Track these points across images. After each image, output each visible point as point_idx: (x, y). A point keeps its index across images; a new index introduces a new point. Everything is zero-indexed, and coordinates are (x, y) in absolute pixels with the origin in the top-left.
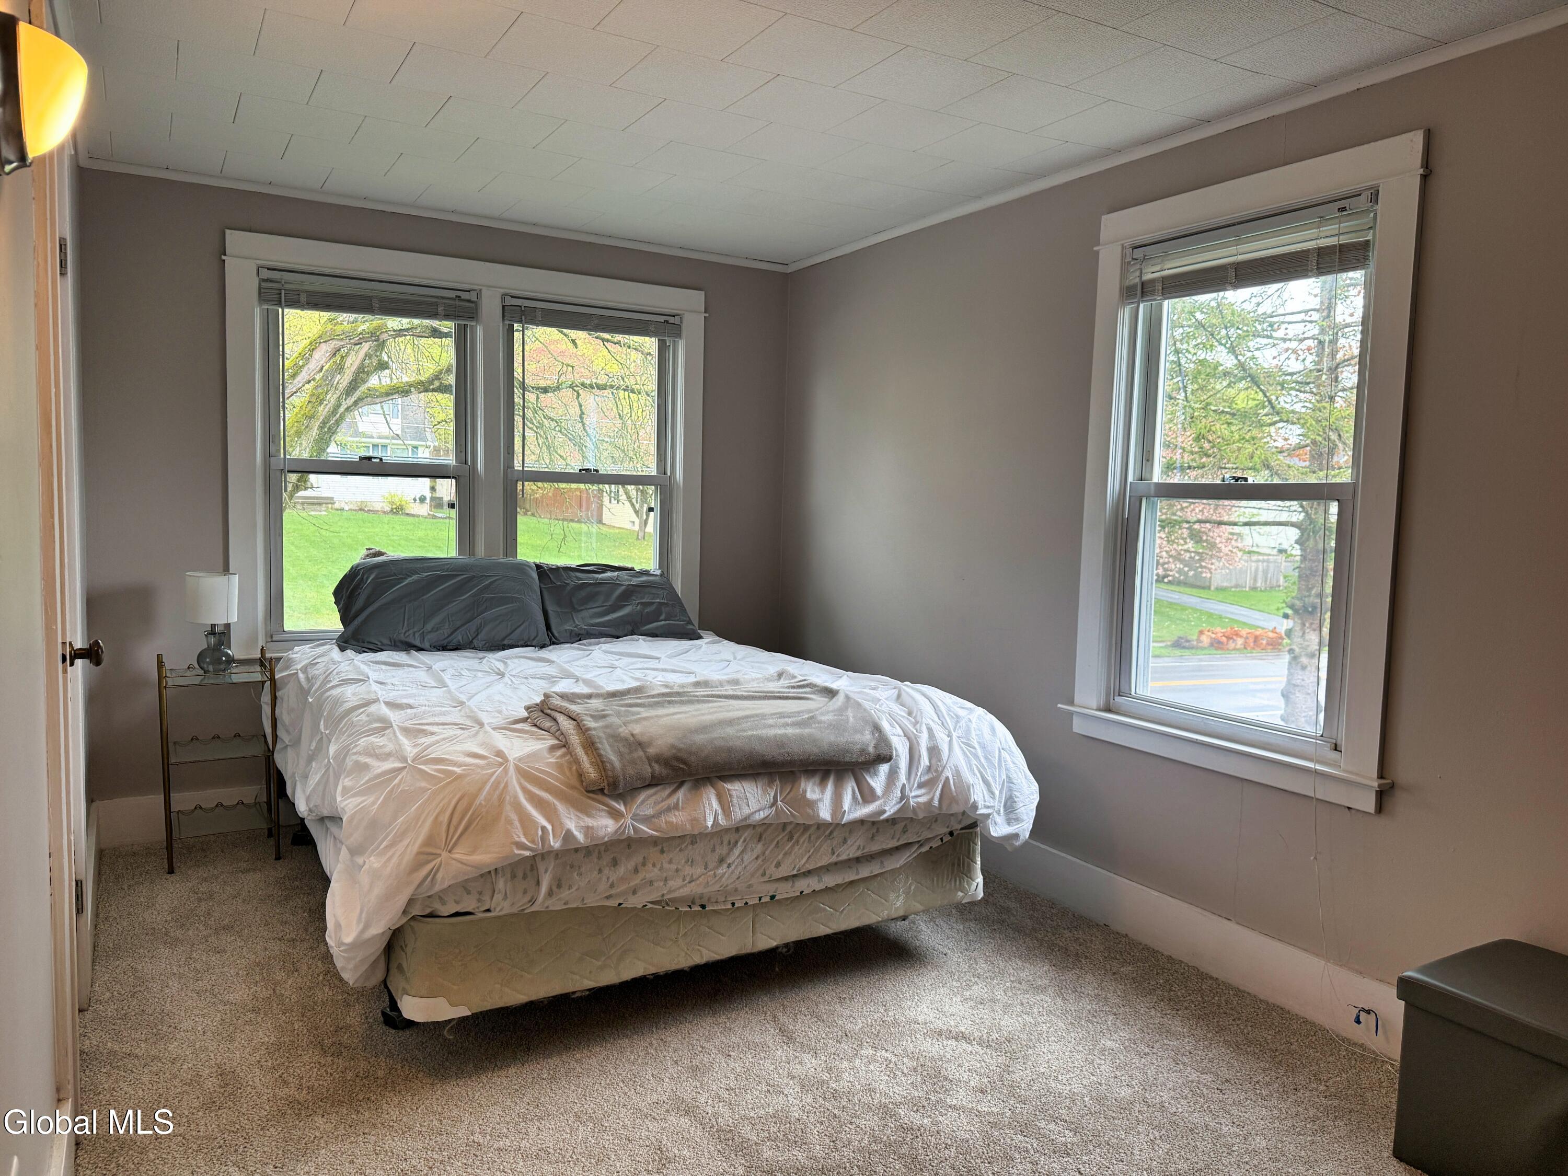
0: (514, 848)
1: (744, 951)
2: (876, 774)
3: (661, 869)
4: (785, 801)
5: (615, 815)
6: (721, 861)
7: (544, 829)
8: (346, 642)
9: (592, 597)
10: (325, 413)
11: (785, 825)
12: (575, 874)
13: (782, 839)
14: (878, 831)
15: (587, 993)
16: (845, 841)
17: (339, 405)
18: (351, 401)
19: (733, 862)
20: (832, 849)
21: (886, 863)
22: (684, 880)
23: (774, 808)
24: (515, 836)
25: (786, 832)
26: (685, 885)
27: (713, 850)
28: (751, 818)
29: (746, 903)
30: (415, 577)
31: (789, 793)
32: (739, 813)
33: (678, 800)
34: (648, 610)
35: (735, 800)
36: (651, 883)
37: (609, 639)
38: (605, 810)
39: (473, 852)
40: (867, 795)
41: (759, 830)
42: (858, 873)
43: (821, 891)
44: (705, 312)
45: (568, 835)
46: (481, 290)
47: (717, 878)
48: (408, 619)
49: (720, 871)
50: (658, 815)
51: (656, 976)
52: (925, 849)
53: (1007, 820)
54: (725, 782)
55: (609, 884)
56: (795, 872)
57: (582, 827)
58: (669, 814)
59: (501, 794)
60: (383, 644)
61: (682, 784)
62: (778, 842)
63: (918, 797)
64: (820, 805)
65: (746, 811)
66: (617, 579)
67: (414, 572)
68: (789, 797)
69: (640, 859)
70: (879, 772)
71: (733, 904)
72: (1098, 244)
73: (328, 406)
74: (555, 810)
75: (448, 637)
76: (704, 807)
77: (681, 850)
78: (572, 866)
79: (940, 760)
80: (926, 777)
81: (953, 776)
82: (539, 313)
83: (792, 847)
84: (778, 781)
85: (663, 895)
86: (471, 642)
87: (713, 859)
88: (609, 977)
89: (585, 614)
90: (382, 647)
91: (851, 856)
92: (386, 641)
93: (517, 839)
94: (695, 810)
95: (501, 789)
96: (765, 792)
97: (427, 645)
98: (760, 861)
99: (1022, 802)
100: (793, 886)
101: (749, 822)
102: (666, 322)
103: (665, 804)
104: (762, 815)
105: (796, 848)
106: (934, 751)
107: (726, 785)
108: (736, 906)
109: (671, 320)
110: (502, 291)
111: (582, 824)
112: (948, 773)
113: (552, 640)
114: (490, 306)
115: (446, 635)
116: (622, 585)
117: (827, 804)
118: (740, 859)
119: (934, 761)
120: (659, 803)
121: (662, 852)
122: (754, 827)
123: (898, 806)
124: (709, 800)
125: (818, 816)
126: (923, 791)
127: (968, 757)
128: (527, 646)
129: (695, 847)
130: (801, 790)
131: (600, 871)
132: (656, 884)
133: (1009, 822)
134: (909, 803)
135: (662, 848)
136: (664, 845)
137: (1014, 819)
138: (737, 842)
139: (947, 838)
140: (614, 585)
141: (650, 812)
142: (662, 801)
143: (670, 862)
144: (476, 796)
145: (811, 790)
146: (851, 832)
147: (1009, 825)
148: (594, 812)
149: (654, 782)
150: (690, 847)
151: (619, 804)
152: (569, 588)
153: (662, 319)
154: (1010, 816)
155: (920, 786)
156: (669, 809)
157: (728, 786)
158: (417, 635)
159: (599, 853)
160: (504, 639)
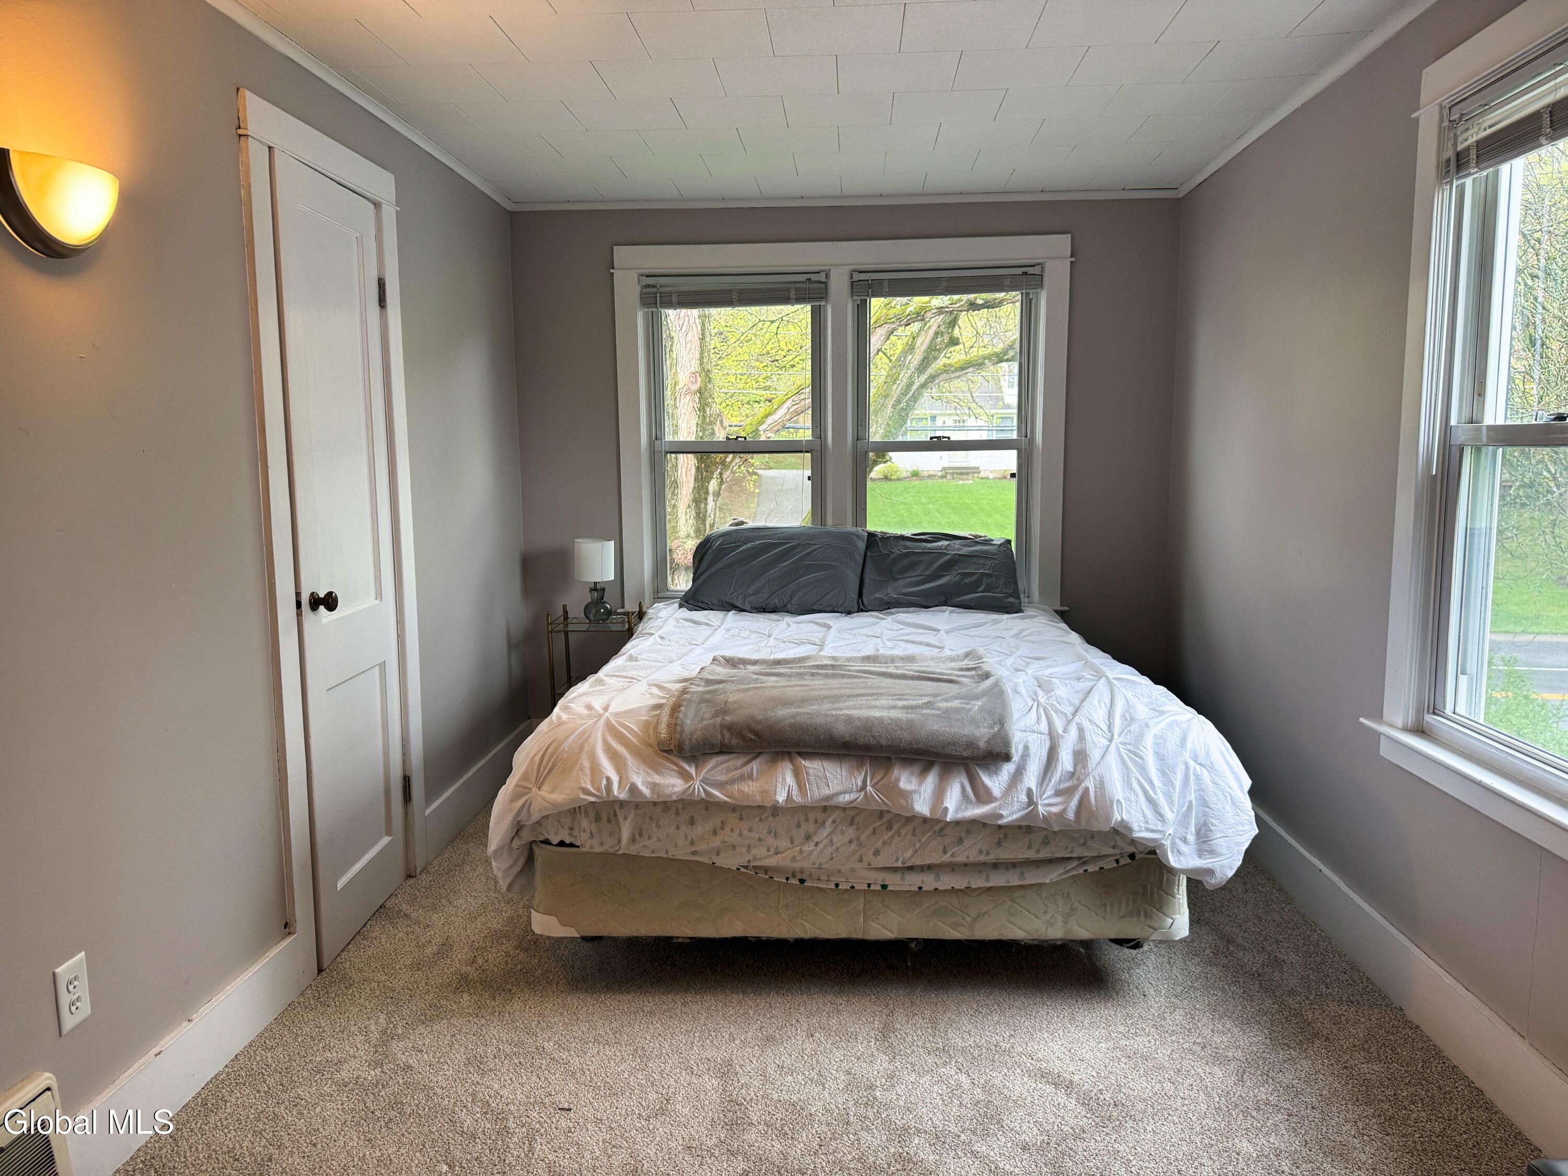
0: (580, 792)
1: (854, 936)
2: (996, 772)
3: (741, 835)
4: (877, 787)
5: (686, 776)
6: (808, 837)
7: (608, 779)
8: (686, 602)
9: (912, 566)
10: (898, 392)
11: (881, 814)
12: (654, 826)
13: (880, 826)
14: (1006, 836)
15: (689, 941)
16: (960, 841)
17: (911, 384)
18: (923, 378)
19: (821, 841)
20: (945, 847)
21: (1027, 875)
22: (768, 850)
23: (863, 793)
24: (582, 782)
25: (884, 820)
26: (771, 856)
27: (799, 826)
28: (834, 799)
29: (853, 887)
30: (749, 545)
31: (880, 780)
32: (816, 792)
33: (752, 769)
34: (967, 580)
35: (812, 778)
36: (734, 847)
37: (917, 609)
38: (675, 770)
39: (552, 792)
40: (982, 795)
41: (851, 813)
42: (988, 880)
43: (946, 891)
44: (1072, 256)
45: (633, 789)
46: (830, 270)
47: (804, 855)
48: (736, 582)
49: (806, 848)
50: (732, 782)
51: (759, 940)
52: (1091, 868)
53: (1198, 850)
54: (805, 759)
55: (689, 842)
56: (899, 864)
57: (649, 783)
58: (743, 783)
59: (584, 742)
60: (713, 604)
61: (759, 754)
62: (874, 829)
63: (1048, 805)
64: (916, 797)
65: (826, 792)
66: (946, 548)
67: (750, 540)
68: (881, 783)
69: (718, 823)
70: (1001, 771)
71: (837, 885)
72: (1418, 109)
73: (901, 385)
74: (625, 764)
75: (767, 599)
76: (776, 780)
77: (761, 820)
78: (651, 818)
79: (1085, 767)
80: (1066, 785)
81: (1096, 787)
82: (886, 284)
83: (892, 837)
84: (868, 764)
85: (749, 861)
86: (786, 606)
87: (799, 835)
88: (708, 931)
89: (901, 583)
90: (712, 607)
91: (972, 859)
92: (715, 602)
93: (583, 785)
94: (767, 783)
95: (585, 738)
96: (851, 774)
97: (747, 607)
98: (854, 845)
99: (1221, 832)
100: (902, 879)
101: (831, 803)
102: (1026, 273)
103: (737, 773)
104: (848, 797)
105: (897, 839)
106: (1080, 756)
107: (803, 762)
108: (840, 887)
109: (1031, 270)
110: (850, 268)
111: (650, 780)
112: (1090, 784)
113: (862, 608)
114: (839, 284)
115: (765, 598)
116: (948, 554)
117: (926, 797)
118: (828, 839)
119: (1078, 767)
120: (733, 771)
121: (741, 819)
122: (844, 809)
123: (1023, 813)
124: (784, 774)
125: (913, 808)
126: (1058, 800)
127: (1127, 767)
128: (834, 612)
129: (777, 819)
130: (893, 778)
131: (678, 827)
132: (738, 850)
133: (1200, 853)
134: (1038, 810)
135: (741, 815)
136: (743, 812)
137: (1207, 851)
138: (824, 822)
139: (1125, 861)
140: (940, 554)
141: (722, 778)
142: (736, 769)
143: (750, 830)
144: (563, 742)
145: (906, 780)
146: (968, 832)
147: (1200, 858)
148: (664, 771)
149: (723, 749)
150: (772, 818)
151: (690, 766)
152: (893, 556)
153: (1019, 271)
154: (1202, 847)
155: (1058, 793)
156: (742, 778)
157: (806, 763)
158: (740, 597)
159: (677, 809)
160: (813, 605)
